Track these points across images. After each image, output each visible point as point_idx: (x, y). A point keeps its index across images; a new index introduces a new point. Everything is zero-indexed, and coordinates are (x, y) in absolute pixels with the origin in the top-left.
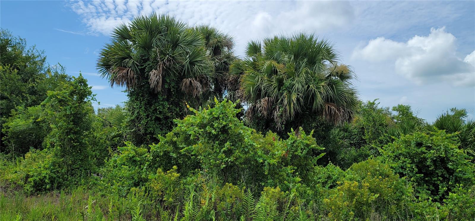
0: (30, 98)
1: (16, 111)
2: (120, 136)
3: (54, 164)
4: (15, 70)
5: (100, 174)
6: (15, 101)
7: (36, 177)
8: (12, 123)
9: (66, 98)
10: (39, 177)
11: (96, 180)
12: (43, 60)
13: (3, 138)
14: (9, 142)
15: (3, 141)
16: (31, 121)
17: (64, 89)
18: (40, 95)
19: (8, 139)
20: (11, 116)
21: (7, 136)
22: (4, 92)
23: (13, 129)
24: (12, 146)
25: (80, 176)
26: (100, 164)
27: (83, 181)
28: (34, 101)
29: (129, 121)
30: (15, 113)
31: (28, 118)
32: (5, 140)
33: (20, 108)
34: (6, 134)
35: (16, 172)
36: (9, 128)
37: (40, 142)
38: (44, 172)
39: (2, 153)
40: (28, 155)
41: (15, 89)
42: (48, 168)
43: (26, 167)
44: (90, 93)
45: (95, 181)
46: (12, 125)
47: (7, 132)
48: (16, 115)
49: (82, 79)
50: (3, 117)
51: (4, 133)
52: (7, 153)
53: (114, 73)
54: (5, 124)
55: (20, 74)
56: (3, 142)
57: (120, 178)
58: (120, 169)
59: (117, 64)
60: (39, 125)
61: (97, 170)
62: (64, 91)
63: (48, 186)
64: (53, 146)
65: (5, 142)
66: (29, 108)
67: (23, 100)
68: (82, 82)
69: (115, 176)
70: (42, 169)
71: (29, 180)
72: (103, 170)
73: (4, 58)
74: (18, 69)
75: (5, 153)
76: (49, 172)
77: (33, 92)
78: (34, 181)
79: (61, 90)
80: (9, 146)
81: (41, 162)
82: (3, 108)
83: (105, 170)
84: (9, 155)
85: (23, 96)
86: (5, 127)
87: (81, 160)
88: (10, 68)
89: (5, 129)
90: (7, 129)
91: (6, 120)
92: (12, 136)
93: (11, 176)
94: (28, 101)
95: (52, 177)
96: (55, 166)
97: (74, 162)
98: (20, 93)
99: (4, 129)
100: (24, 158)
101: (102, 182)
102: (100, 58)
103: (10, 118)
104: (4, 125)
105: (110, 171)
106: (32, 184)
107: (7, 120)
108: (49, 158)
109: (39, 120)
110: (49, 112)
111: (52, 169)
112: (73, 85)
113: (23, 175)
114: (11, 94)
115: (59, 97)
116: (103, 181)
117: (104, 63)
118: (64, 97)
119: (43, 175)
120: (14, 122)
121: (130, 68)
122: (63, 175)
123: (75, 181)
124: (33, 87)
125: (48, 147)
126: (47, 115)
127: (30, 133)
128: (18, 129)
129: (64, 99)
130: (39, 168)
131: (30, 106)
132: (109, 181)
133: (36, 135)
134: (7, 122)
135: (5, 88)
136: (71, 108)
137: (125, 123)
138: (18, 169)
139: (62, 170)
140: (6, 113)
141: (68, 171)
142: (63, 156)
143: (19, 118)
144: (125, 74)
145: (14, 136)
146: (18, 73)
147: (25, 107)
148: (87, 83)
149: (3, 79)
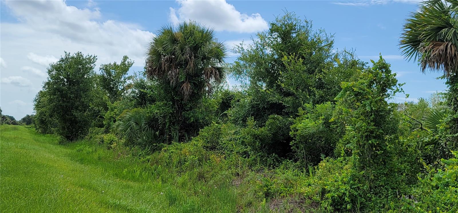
0: (318, 93)
1: (303, 110)
2: (435, 144)
3: (353, 177)
4: (300, 59)
5: (412, 196)
6: (301, 97)
7: (334, 192)
8: (300, 125)
9: (364, 90)
10: (338, 193)
11: (409, 204)
12: (330, 45)
13: (291, 142)
14: (298, 148)
15: (291, 146)
16: (321, 121)
17: (361, 78)
18: (328, 89)
19: (296, 143)
20: (298, 116)
21: (295, 140)
22: (290, 87)
23: (301, 132)
24: (301, 152)
25: (387, 197)
26: (412, 181)
27: (392, 204)
28: (322, 97)
29: (450, 121)
30: (303, 112)
31: (317, 118)
32: (293, 145)
33: (308, 106)
34: (294, 138)
35: (309, 185)
36: (297, 130)
37: (332, 149)
38: (343, 188)
39: (291, 160)
40: (323, 164)
41: (301, 83)
42: (348, 182)
43: (321, 179)
44: (394, 82)
45: (408, 206)
46: (300, 127)
47: (295, 135)
48: (304, 114)
49: (384, 64)
50: (290, 117)
51: (292, 136)
52: (296, 161)
53: (426, 51)
54: (293, 125)
55: (306, 64)
56: (292, 148)
57: (445, 204)
58: (442, 192)
59: (430, 38)
60: (329, 127)
61: (408, 190)
62: (361, 81)
63: (349, 207)
64: (348, 153)
65: (293, 147)
66: (317, 105)
67: (309, 95)
68: (384, 67)
69: (438, 201)
70: (340, 183)
71: (327, 195)
72: (415, 191)
73: (288, 47)
74: (303, 58)
75: (293, 161)
76: (348, 188)
77: (320, 86)
78: (332, 197)
79: (356, 80)
80: (298, 152)
81: (337, 174)
82: (289, 107)
83: (419, 191)
84: (298, 163)
85: (310, 91)
86: (293, 129)
87: (386, 175)
88: (295, 57)
89: (293, 131)
90: (294, 131)
91: (293, 121)
92: (301, 140)
93: (305, 190)
94: (315, 96)
95: (353, 195)
96: (355, 181)
97: (377, 178)
98: (306, 87)
99: (291, 131)
100: (318, 168)
101: (419, 208)
102: (404, 32)
103: (297, 118)
104: (291, 127)
105: (427, 193)
106: (330, 201)
107: (295, 121)
108: (347, 170)
109: (332, 120)
110: (344, 109)
111: (352, 185)
112: (372, 73)
113: (319, 189)
114: (297, 89)
115: (355, 89)
116: (421, 207)
117: (410, 39)
118: (361, 89)
119: (342, 191)
120: (302, 123)
121: (449, 41)
122: (365, 192)
123: (381, 203)
124: (320, 79)
125: (342, 155)
126: (341, 114)
127: (320, 137)
128: (306, 132)
129: (362, 91)
130: (336, 181)
131: (318, 103)
132: (428, 207)
133: (327, 140)
134: (294, 124)
135: (290, 82)
136: (371, 103)
137: (444, 124)
138: (312, 181)
139: (363, 186)
140: (293, 113)
141: (371, 188)
142: (363, 168)
143: (307, 118)
144: (443, 51)
145: (303, 140)
146: (303, 63)
147: (314, 105)
148: (390, 68)
149: (288, 71)
